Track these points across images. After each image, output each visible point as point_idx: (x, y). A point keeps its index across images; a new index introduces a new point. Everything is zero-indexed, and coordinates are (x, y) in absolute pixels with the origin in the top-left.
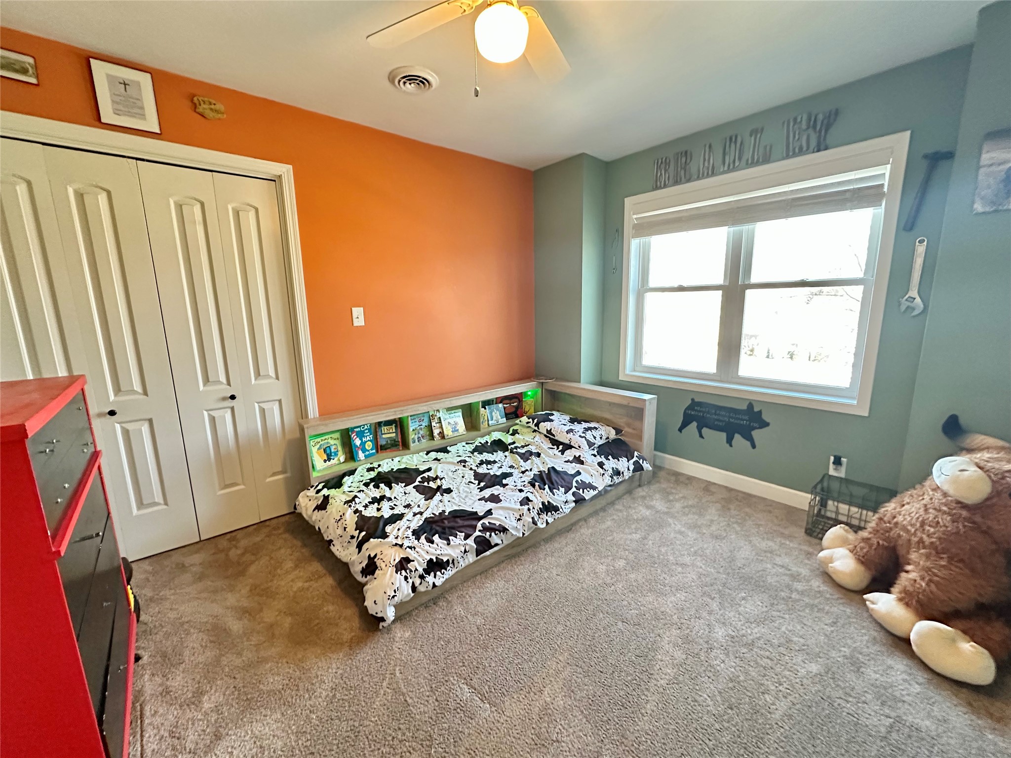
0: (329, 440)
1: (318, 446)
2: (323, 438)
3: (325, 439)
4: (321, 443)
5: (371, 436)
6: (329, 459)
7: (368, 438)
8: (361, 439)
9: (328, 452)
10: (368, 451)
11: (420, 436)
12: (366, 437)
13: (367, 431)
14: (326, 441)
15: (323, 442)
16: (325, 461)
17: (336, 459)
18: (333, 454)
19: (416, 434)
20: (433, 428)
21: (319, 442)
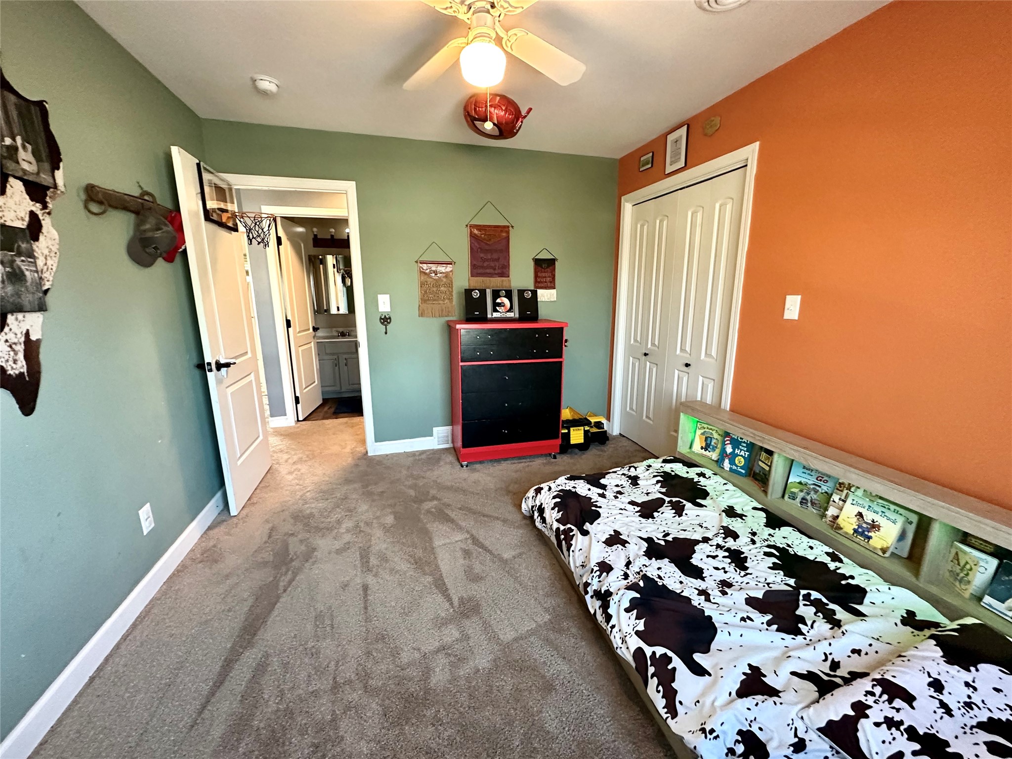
0: (714, 432)
1: (702, 431)
2: (710, 427)
3: (711, 429)
4: (706, 430)
5: (747, 453)
6: (706, 449)
7: (742, 453)
8: (734, 449)
9: (708, 442)
10: (737, 466)
11: (808, 498)
12: (741, 450)
13: (745, 445)
14: (711, 431)
15: (708, 430)
16: (702, 448)
17: (711, 453)
18: (711, 447)
19: (801, 491)
20: (831, 503)
21: (704, 428)
